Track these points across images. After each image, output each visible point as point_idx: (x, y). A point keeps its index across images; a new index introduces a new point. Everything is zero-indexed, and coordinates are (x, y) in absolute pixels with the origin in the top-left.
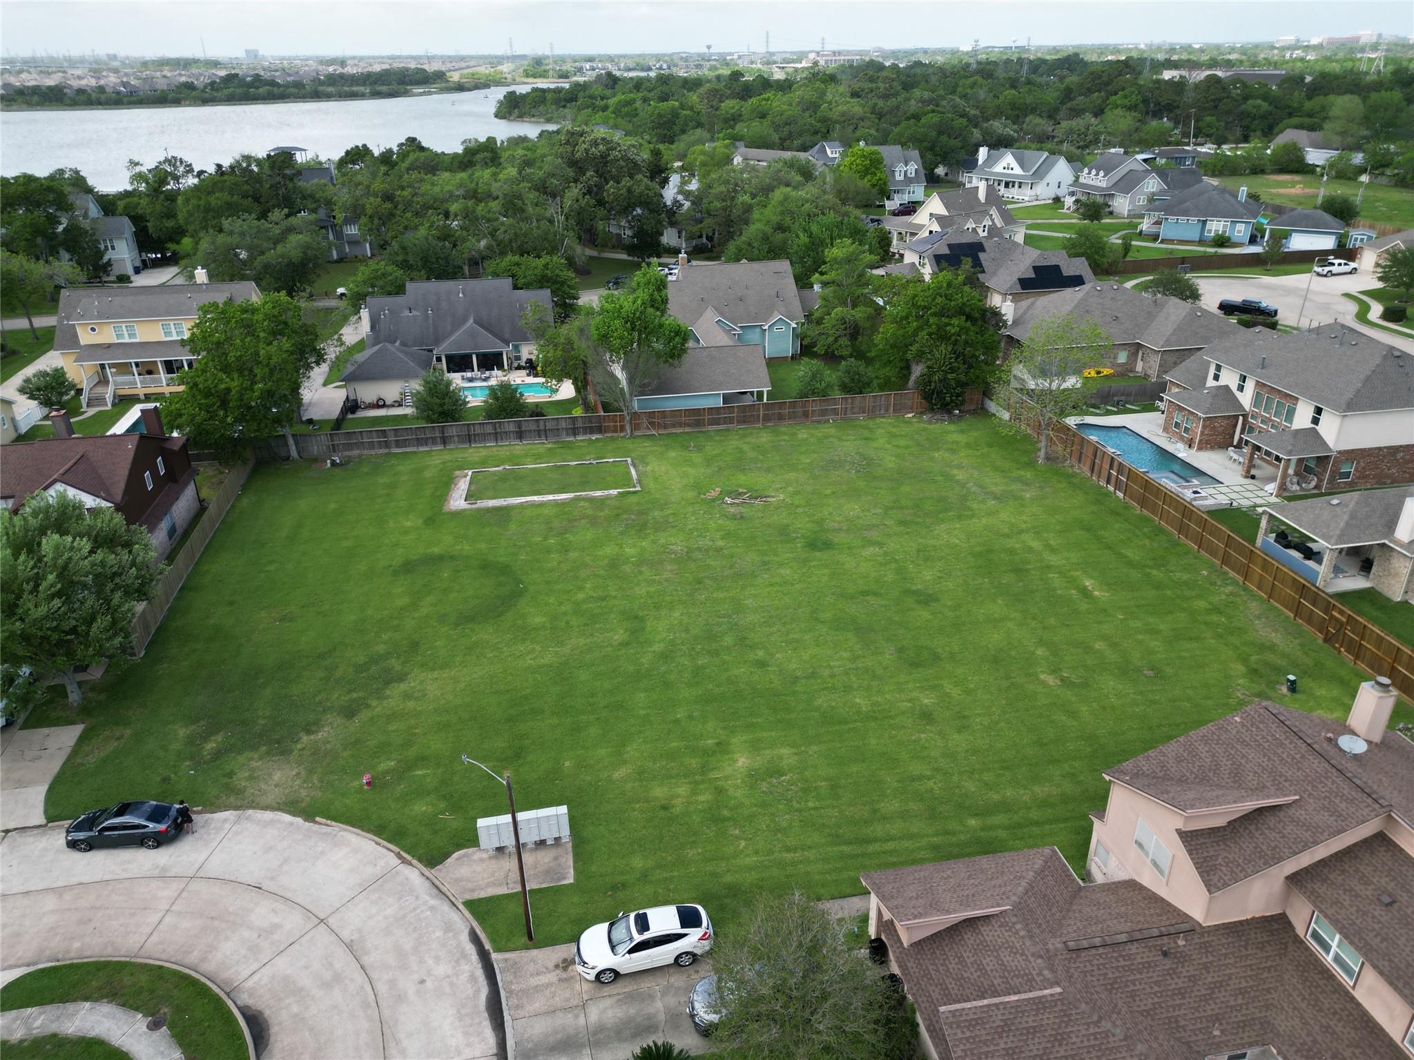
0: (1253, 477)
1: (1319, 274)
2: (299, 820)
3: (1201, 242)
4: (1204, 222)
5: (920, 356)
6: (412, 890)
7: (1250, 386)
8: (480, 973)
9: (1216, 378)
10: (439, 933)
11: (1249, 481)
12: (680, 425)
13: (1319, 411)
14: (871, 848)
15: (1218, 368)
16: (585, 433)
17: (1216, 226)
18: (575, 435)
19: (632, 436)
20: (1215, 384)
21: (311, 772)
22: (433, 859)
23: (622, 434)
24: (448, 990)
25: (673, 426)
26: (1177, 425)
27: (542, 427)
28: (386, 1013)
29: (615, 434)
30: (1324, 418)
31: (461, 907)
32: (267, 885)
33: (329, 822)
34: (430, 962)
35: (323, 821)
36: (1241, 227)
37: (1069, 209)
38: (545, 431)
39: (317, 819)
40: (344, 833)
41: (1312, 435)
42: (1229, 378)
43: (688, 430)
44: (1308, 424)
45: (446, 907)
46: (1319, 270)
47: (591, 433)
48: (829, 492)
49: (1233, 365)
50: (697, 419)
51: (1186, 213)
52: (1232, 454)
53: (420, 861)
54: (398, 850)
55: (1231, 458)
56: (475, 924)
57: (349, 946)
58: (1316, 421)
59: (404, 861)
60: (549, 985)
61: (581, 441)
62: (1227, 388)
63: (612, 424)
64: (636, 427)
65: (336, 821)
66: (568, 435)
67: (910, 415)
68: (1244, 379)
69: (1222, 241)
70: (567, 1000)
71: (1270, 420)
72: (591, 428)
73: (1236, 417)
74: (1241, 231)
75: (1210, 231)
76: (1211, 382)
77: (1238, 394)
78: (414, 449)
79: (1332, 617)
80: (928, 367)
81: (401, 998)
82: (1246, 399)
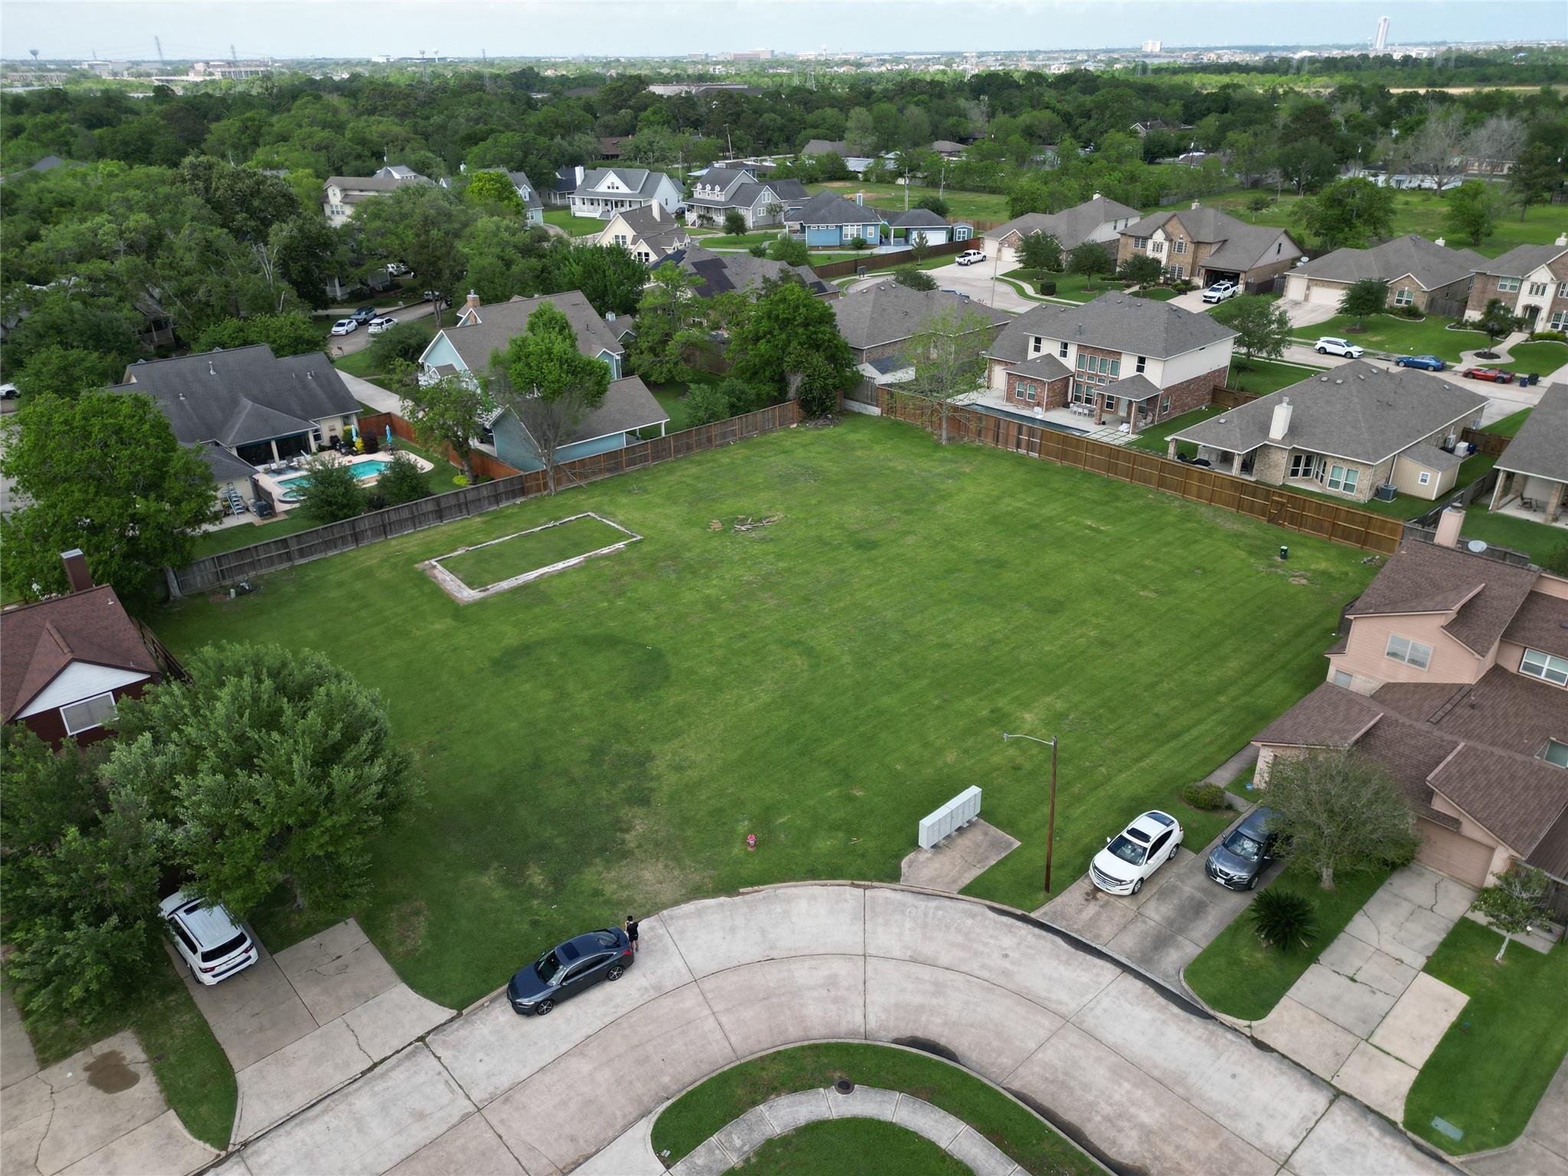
0: (1104, 423)
1: (960, 264)
2: (722, 899)
3: (842, 246)
4: (841, 227)
5: (797, 366)
6: (904, 904)
7: (1072, 351)
8: (1037, 931)
9: (1037, 349)
10: (969, 922)
11: (1102, 427)
12: (601, 471)
13: (1142, 360)
14: (1186, 738)
15: (1038, 340)
16: (508, 499)
17: (851, 231)
18: (497, 502)
19: (558, 494)
20: (1037, 355)
21: (677, 859)
22: (892, 875)
23: (545, 493)
24: (1031, 951)
25: (594, 473)
26: (1020, 394)
27: (462, 500)
28: (1010, 986)
29: (538, 494)
30: (1148, 365)
31: (960, 897)
32: (774, 954)
33: (756, 888)
34: (992, 941)
35: (750, 889)
36: (871, 230)
37: (694, 224)
38: (466, 504)
39: (741, 890)
40: (782, 891)
41: (1138, 381)
42: (1050, 347)
43: (607, 475)
44: (1134, 373)
45: (948, 903)
46: (961, 260)
47: (514, 497)
48: (814, 502)
49: (1053, 336)
50: (613, 462)
51: (823, 220)
52: (1075, 409)
53: (882, 881)
54: (849, 882)
55: (1075, 412)
56: (988, 903)
57: (913, 960)
58: (1140, 369)
59: (865, 888)
60: (1098, 914)
61: (507, 507)
62: (1049, 356)
63: (534, 483)
64: (558, 482)
65: (763, 884)
66: (490, 504)
67: (795, 425)
68: (1065, 346)
69: (859, 244)
70: (1124, 916)
71: (1097, 375)
72: (512, 491)
73: (1067, 379)
74: (871, 233)
75: (846, 236)
76: (1032, 354)
77: (1062, 360)
78: (322, 556)
79: (1274, 501)
80: (808, 376)
81: (1005, 973)
82: (1070, 362)
